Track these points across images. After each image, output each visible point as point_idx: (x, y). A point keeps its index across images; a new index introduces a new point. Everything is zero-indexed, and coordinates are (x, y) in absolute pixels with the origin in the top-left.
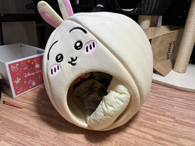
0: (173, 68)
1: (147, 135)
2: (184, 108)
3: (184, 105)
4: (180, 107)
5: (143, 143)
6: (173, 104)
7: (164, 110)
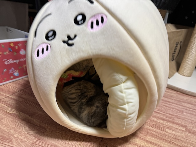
6: (182, 109)
7: (173, 116)
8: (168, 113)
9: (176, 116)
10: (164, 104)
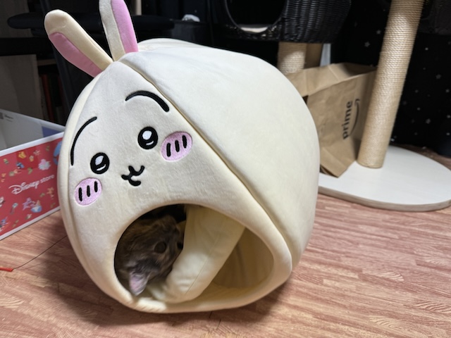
0: (356, 156)
1: (303, 313)
2: (379, 247)
3: (379, 240)
4: (372, 245)
5: (294, 331)
6: (358, 239)
7: (339, 255)
8: (330, 249)
9: (344, 253)
10: (324, 232)
